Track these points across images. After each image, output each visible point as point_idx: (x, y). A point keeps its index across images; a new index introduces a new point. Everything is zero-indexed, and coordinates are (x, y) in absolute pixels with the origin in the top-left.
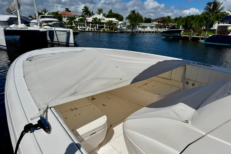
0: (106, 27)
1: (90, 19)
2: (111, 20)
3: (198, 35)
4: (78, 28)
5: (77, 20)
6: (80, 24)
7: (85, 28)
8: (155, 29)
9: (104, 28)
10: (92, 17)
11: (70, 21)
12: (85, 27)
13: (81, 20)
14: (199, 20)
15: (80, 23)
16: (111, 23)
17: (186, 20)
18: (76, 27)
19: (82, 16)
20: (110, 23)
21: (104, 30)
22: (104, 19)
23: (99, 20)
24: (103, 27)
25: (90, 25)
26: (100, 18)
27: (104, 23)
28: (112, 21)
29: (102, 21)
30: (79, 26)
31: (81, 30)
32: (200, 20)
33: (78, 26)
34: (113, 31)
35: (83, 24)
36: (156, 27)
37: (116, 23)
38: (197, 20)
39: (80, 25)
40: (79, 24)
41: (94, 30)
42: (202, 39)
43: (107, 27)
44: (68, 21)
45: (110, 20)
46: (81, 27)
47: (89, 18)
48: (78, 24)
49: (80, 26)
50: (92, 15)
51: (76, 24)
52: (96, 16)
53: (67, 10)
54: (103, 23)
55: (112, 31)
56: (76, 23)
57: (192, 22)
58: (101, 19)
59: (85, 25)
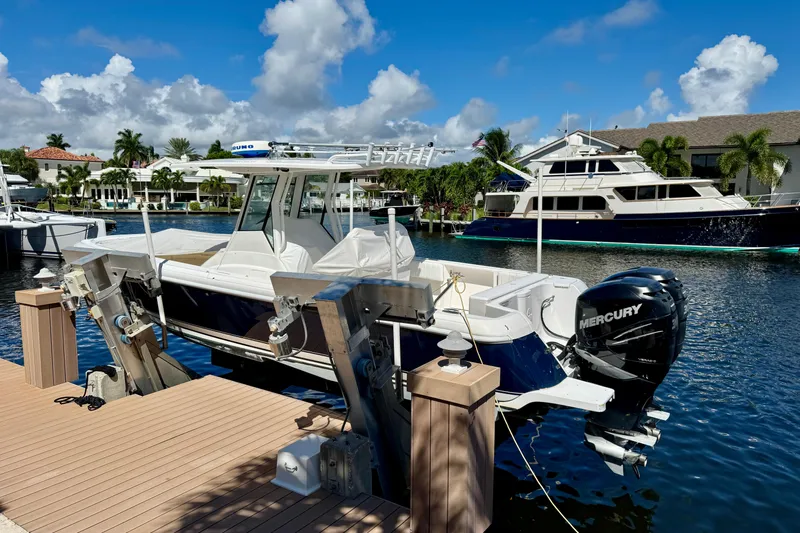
0: (202, 199)
1: (144, 174)
2: (217, 176)
3: (460, 219)
4: (102, 201)
5: (96, 175)
6: (106, 191)
7: (126, 201)
8: (364, 201)
9: (195, 199)
10: (151, 167)
11: (71, 182)
12: (126, 198)
13: (111, 178)
14: (456, 181)
15: (109, 187)
16: (218, 185)
17: (428, 179)
18: (95, 201)
19: (113, 163)
20: (215, 185)
21: (195, 207)
22: (194, 173)
23: (178, 175)
24: (193, 197)
25: (146, 191)
26: (181, 170)
27: (195, 184)
28: (221, 179)
29: (187, 179)
30: (103, 196)
31: (111, 208)
32: (459, 182)
33: (100, 198)
34: (228, 209)
35: (120, 191)
36: (366, 194)
37: (235, 185)
38: (453, 178)
39: (109, 194)
40: (103, 188)
41: (160, 207)
42: (459, 227)
43: (206, 198)
44: (63, 180)
45: (213, 177)
46: (112, 198)
47: (143, 171)
48: (99, 191)
49: (107, 197)
50: (151, 159)
51: (93, 191)
52: (166, 165)
53: (57, 142)
54: (193, 185)
55: (222, 209)
56: (94, 187)
57: (444, 184)
58: (183, 173)
59: (125, 191)
